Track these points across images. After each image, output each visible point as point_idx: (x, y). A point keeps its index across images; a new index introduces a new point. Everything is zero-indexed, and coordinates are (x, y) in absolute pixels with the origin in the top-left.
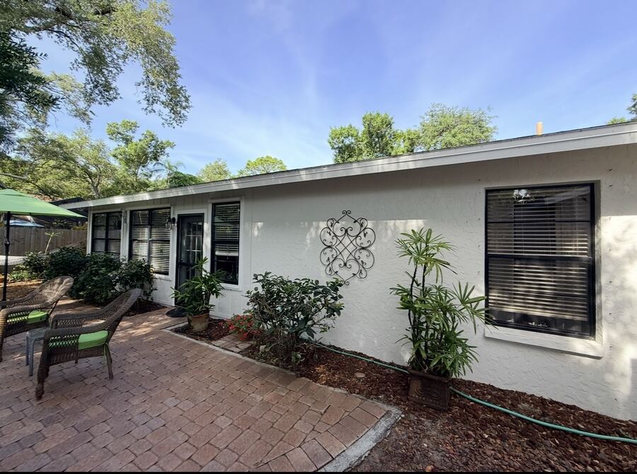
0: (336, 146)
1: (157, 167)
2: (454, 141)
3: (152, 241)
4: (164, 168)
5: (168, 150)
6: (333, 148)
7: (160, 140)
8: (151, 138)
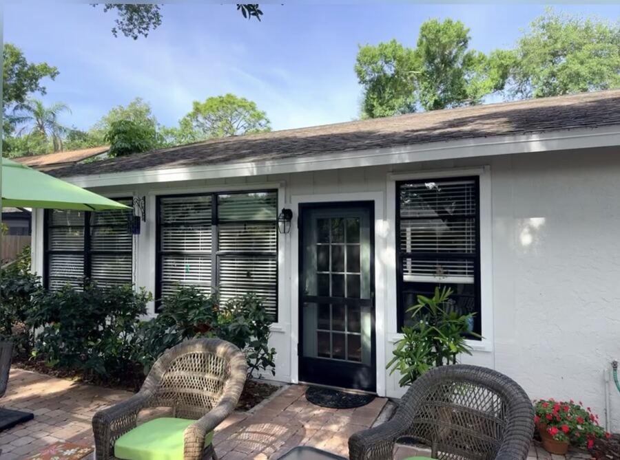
0: (367, 78)
1: (19, 113)
2: (584, 71)
3: (223, 256)
4: (31, 115)
5: (43, 82)
6: (363, 81)
7: (29, 63)
8: (13, 59)
